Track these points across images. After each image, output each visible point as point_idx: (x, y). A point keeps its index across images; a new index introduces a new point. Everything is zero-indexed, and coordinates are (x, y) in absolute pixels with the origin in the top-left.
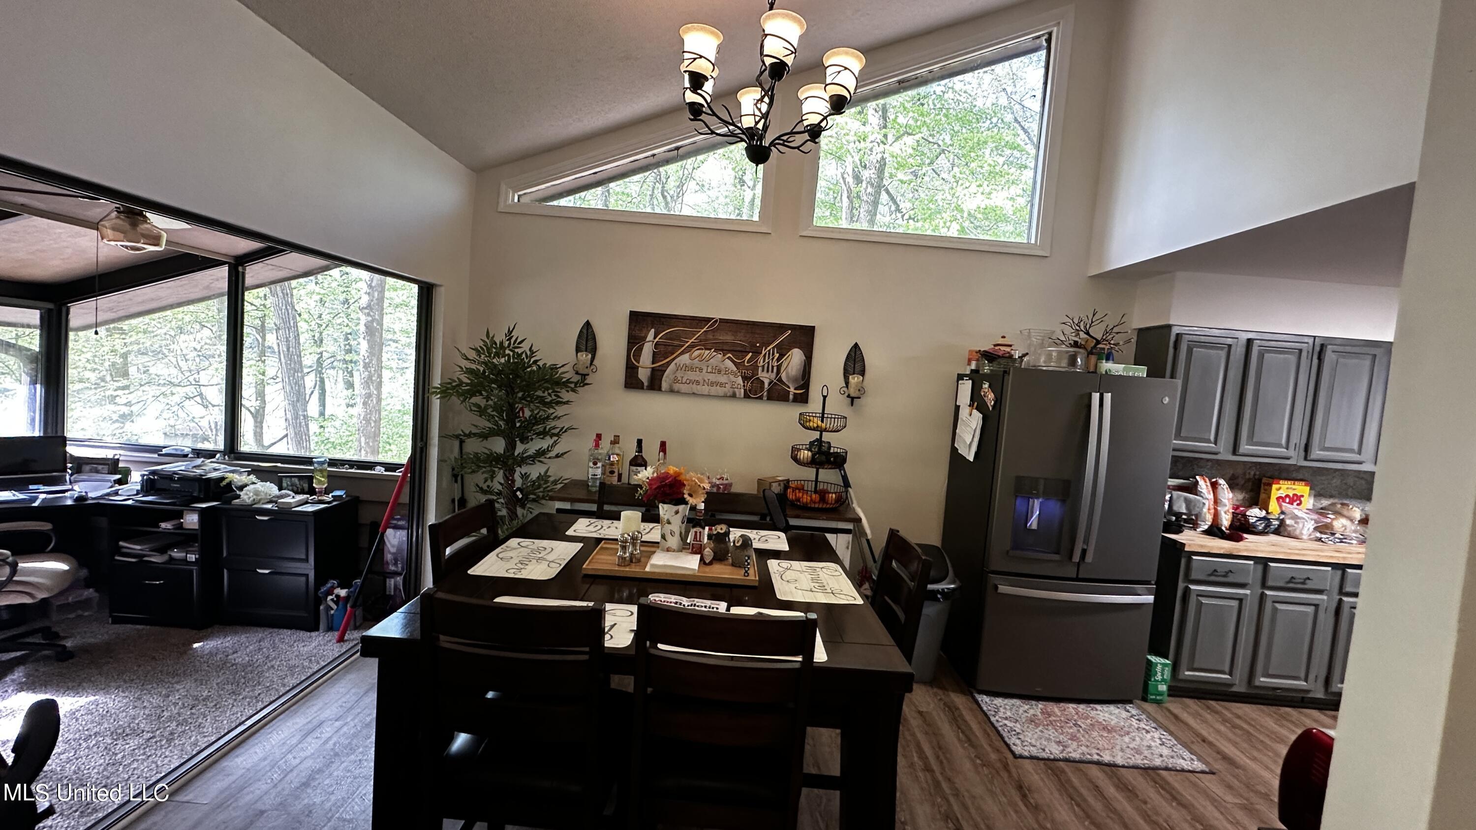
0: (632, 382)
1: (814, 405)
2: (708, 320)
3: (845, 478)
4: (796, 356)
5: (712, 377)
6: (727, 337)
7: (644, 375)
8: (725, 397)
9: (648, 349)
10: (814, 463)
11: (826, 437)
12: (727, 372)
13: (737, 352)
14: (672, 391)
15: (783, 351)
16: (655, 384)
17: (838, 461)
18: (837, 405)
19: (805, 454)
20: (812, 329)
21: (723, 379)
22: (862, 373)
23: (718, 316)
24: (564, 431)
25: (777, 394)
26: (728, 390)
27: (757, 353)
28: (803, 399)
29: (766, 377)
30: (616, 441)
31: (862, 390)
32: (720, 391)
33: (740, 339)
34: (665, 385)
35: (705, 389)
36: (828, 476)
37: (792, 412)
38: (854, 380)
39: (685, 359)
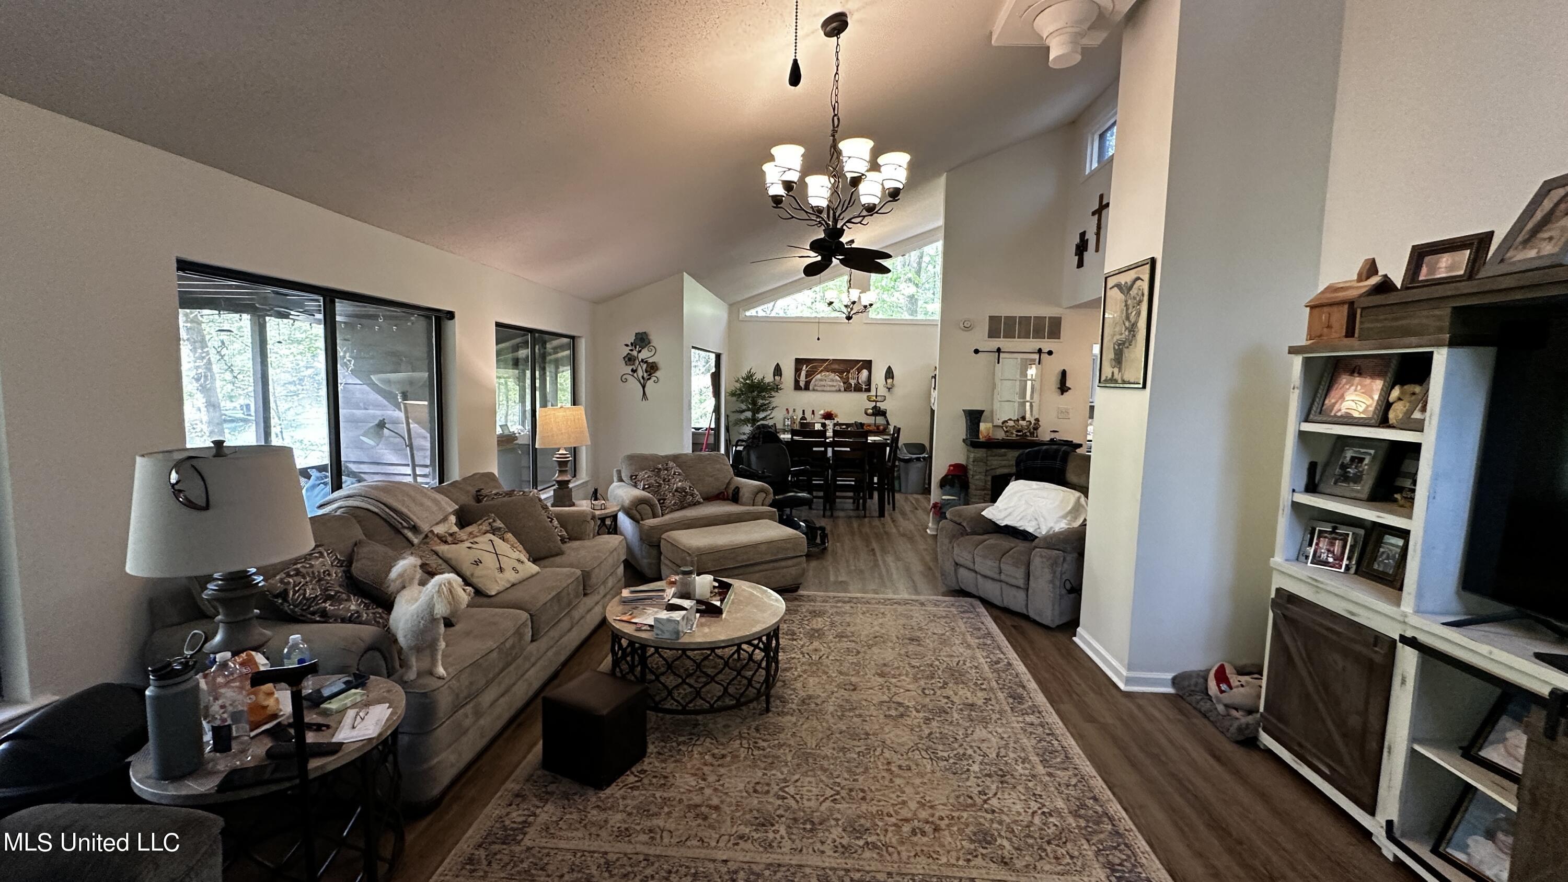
0: (797, 387)
1: (873, 393)
2: (827, 360)
3: (887, 421)
4: (865, 373)
5: (831, 383)
6: (836, 366)
7: (802, 384)
8: (837, 391)
9: (803, 373)
10: (874, 414)
11: (878, 404)
12: (837, 381)
13: (840, 372)
14: (814, 390)
15: (859, 371)
16: (807, 388)
17: (883, 413)
18: (882, 391)
19: (870, 411)
20: (871, 361)
21: (835, 384)
22: (893, 378)
23: (831, 358)
24: (773, 408)
25: (858, 389)
26: (837, 388)
27: (848, 372)
28: (868, 390)
29: (853, 382)
30: (794, 411)
31: (893, 385)
32: (834, 389)
33: (841, 367)
34: (811, 388)
35: (828, 388)
36: (880, 420)
37: (864, 396)
38: (889, 381)
39: (819, 376)
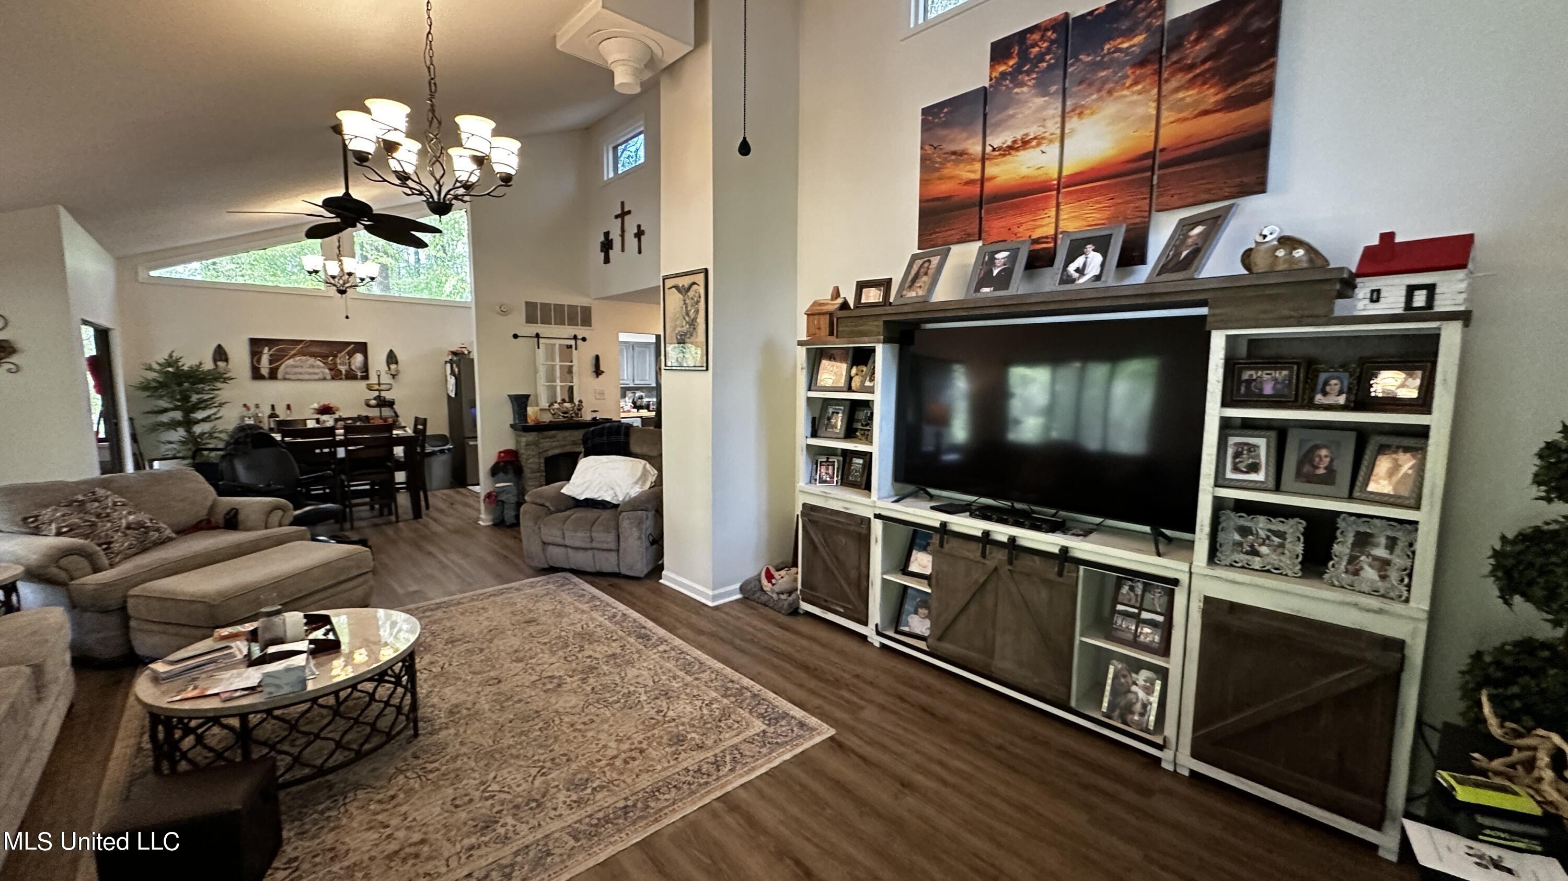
0: (257, 375)
1: (373, 380)
2: (301, 341)
3: (395, 413)
4: (359, 358)
5: (311, 370)
6: (314, 349)
7: (265, 371)
8: (320, 380)
9: (265, 360)
10: (378, 406)
11: (383, 394)
12: (319, 367)
13: (324, 357)
14: (285, 379)
15: (351, 355)
16: (273, 375)
17: (391, 404)
18: (386, 379)
19: (373, 402)
20: (365, 344)
21: (317, 370)
22: (397, 363)
23: (308, 339)
24: (221, 405)
25: (351, 376)
26: (320, 376)
27: (335, 356)
28: (366, 377)
29: (343, 369)
30: (257, 406)
31: (398, 371)
32: (316, 377)
33: (324, 350)
34: (280, 375)
35: (307, 377)
36: (386, 412)
37: (363, 384)
38: (393, 367)
39: (291, 362)
